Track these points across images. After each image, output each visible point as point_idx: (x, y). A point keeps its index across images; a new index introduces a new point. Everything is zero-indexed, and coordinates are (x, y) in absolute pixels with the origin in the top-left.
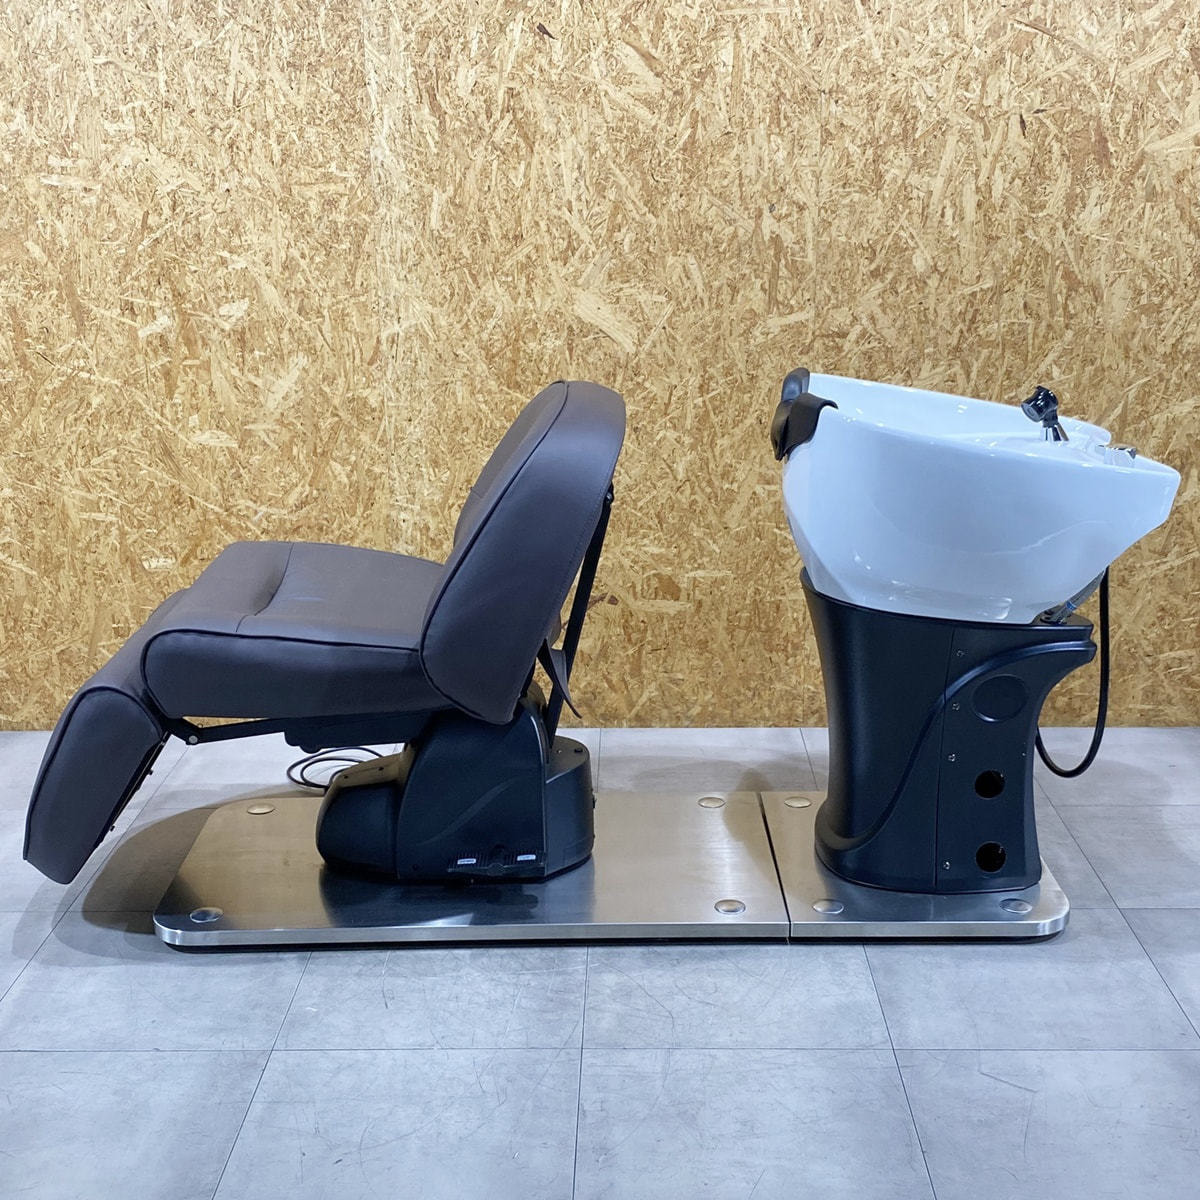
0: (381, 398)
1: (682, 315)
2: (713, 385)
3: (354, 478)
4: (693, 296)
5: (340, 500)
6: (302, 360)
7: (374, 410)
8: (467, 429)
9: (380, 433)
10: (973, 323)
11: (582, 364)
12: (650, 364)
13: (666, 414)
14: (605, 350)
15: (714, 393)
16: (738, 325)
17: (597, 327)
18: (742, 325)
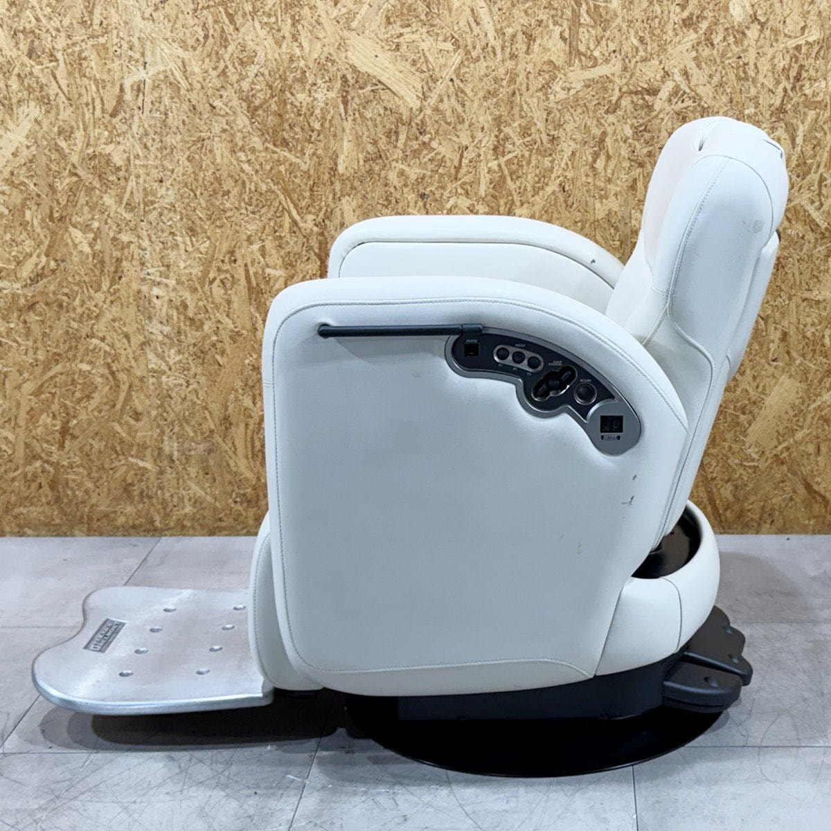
0: (127, 155)
1: (472, 65)
2: (509, 146)
3: (98, 247)
4: (483, 43)
5: (83, 273)
6: (33, 110)
7: (119, 169)
8: (229, 192)
9: (127, 196)
10: (798, 80)
11: (359, 120)
12: (436, 122)
13: (456, 178)
14: (386, 104)
15: (510, 156)
16: (535, 78)
17: (375, 77)
18: (540, 79)
